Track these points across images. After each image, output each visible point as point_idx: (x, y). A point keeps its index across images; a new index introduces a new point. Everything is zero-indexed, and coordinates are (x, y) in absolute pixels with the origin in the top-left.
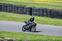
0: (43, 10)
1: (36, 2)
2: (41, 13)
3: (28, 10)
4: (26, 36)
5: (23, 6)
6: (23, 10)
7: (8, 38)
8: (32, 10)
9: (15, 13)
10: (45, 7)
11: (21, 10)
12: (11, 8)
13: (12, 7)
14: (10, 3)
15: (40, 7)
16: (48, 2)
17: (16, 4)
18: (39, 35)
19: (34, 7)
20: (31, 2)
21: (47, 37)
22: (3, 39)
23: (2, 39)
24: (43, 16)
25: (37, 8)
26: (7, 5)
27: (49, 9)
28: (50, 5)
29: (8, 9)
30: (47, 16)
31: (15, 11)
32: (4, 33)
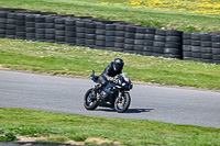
1: (197, 11)
2: (214, 50)
3: (168, 38)
4: (164, 131)
5: (153, 26)
6: (153, 39)
7: (97, 139)
8: (184, 41)
9: (123, 49)
11: (143, 38)
12: (108, 33)
13: (114, 29)
14: (106, 15)
15: (211, 28)
17: (127, 20)
18: (208, 130)
19: (192, 29)
20: (181, 11)
22: (82, 143)
23: (78, 143)
25: (202, 33)
26: (96, 20)
29: (98, 37)
31: (123, 41)
32: (85, 122)
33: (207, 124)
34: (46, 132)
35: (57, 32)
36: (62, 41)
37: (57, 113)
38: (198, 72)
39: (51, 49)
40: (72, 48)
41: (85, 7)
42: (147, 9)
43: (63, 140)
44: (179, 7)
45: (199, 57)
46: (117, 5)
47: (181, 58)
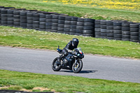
0: (120, 25)
1: (104, 6)
2: (115, 31)
3: (85, 24)
4: (83, 83)
5: (76, 16)
6: (76, 24)
7: (40, 88)
8: (96, 26)
9: (57, 31)
10: (124, 19)
11: (70, 24)
12: (47, 20)
13: (51, 18)
14: (46, 9)
15: (113, 17)
16: (131, 6)
17: (59, 12)
18: (111, 82)
19: (101, 18)
20: (93, 6)
21: (130, 86)
22: (31, 91)
23: (28, 91)
24: (120, 38)
25: (107, 20)
27: (133, 23)
28: (135, 14)
29: (41, 23)
30: (129, 38)
31: (57, 26)
32: (32, 77)
33: (110, 79)
34: (8, 84)
35: (15, 20)
36: (18, 25)
37: (15, 72)
38: (105, 45)
39: (11, 31)
40: (24, 30)
41: (33, 4)
42: (72, 5)
43: (18, 88)
44: (92, 4)
45: (105, 35)
46: (53, 3)
47: (94, 36)
